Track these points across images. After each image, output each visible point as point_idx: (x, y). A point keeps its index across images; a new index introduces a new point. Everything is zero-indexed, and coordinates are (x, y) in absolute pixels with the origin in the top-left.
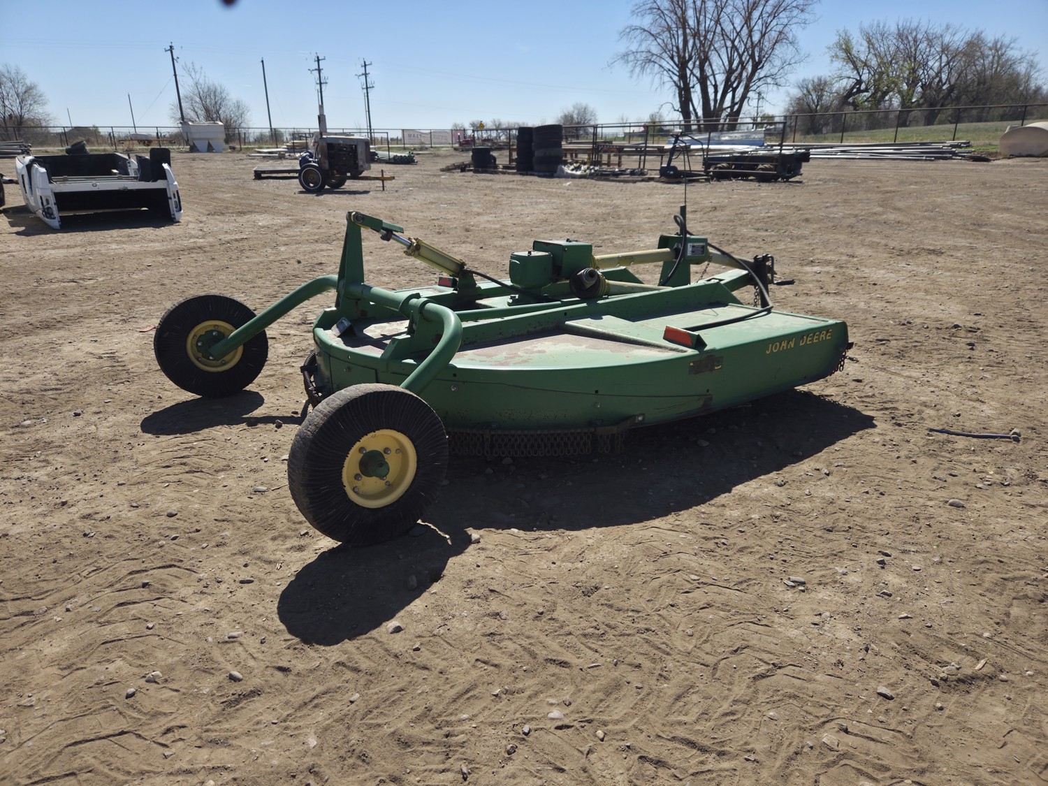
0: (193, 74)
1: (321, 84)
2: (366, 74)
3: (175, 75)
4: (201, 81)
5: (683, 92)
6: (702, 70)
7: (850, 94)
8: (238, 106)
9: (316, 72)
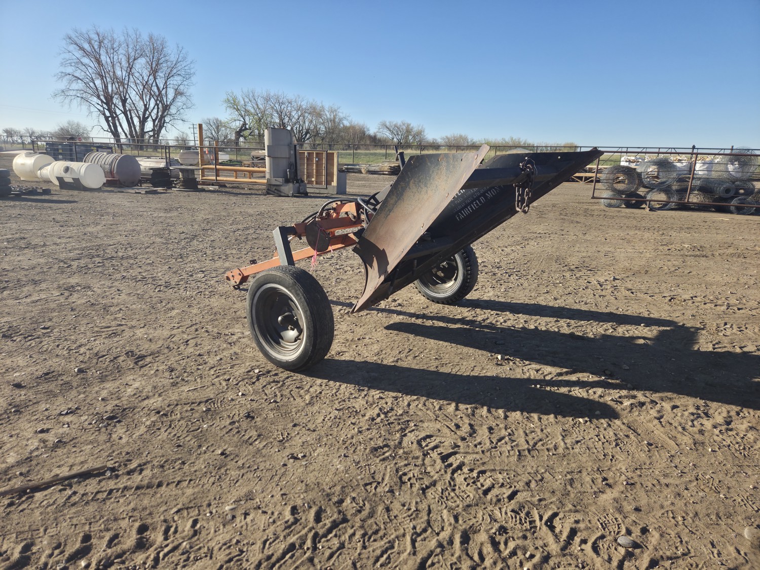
5: (110, 119)
6: (124, 106)
7: (241, 130)
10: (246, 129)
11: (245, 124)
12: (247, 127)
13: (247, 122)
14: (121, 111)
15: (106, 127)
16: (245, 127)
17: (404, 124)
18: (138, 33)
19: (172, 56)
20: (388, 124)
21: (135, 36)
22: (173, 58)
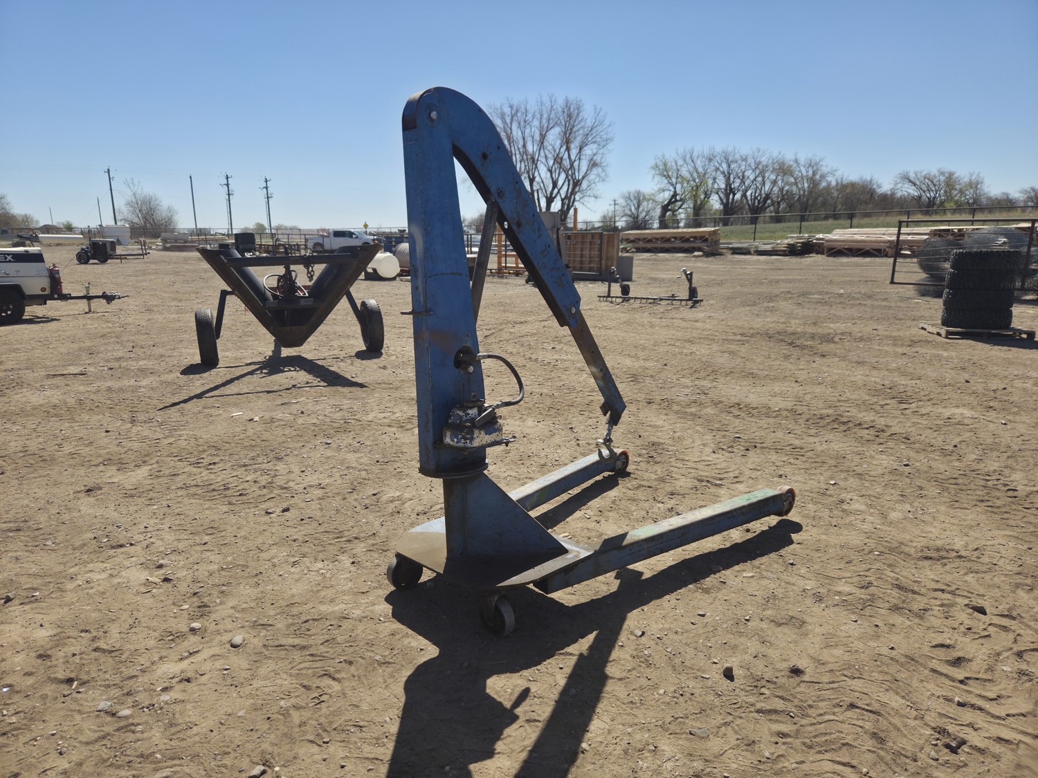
0: (132, 187)
1: (229, 195)
2: (266, 188)
3: (111, 190)
4: (139, 192)
7: (670, 203)
8: (169, 209)
9: (225, 187)
10: (676, 201)
11: (675, 195)
12: (678, 198)
13: (678, 192)
16: (675, 198)
17: (943, 174)
18: (553, 99)
19: (589, 121)
20: (912, 176)
21: (549, 103)
22: (589, 124)
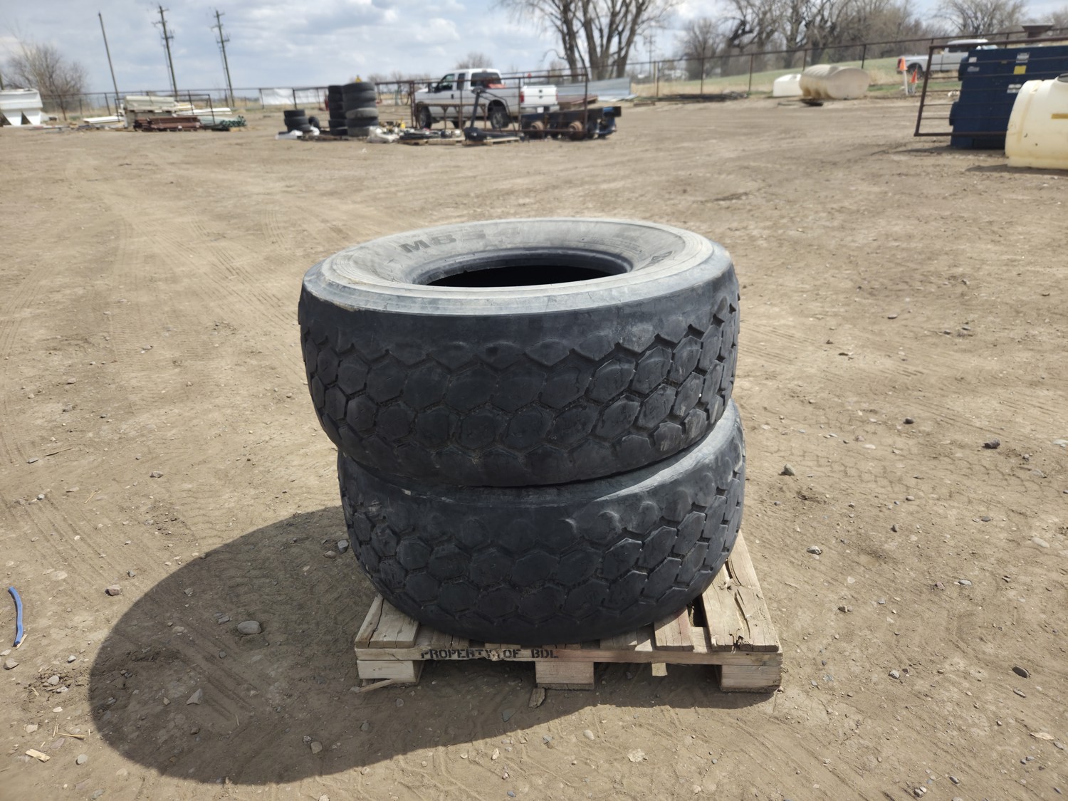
1: (167, 39)
2: (220, 27)
4: (28, 41)
5: (567, 38)
6: (585, 12)
7: (736, 36)
8: (75, 68)
9: (160, 26)
10: (744, 32)
11: (743, 23)
12: (748, 28)
13: (749, 18)
14: (580, 21)
15: (562, 52)
16: (744, 30)
